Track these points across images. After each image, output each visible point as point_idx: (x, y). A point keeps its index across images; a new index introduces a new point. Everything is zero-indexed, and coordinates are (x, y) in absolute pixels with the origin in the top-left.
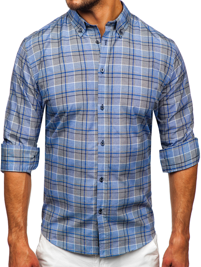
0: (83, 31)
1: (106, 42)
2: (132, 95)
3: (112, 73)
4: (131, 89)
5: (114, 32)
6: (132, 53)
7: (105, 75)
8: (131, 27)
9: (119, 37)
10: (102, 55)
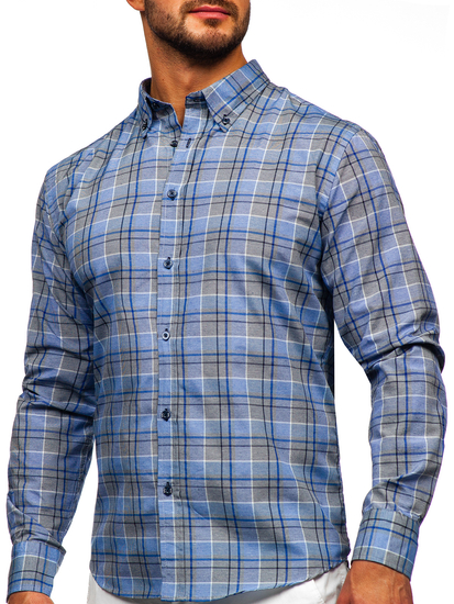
1: (188, 143)
2: (228, 231)
3: (194, 198)
6: (241, 157)
8: (258, 110)
9: (220, 130)
10: (173, 168)
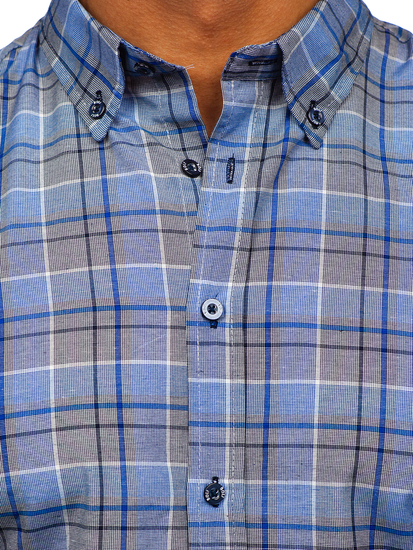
0: (112, 102)
1: (230, 171)
2: (382, 430)
3: (268, 325)
4: (372, 403)
5: (277, 117)
6: (376, 225)
7: (228, 335)
8: (374, 90)
9: (306, 141)
10: (206, 238)
